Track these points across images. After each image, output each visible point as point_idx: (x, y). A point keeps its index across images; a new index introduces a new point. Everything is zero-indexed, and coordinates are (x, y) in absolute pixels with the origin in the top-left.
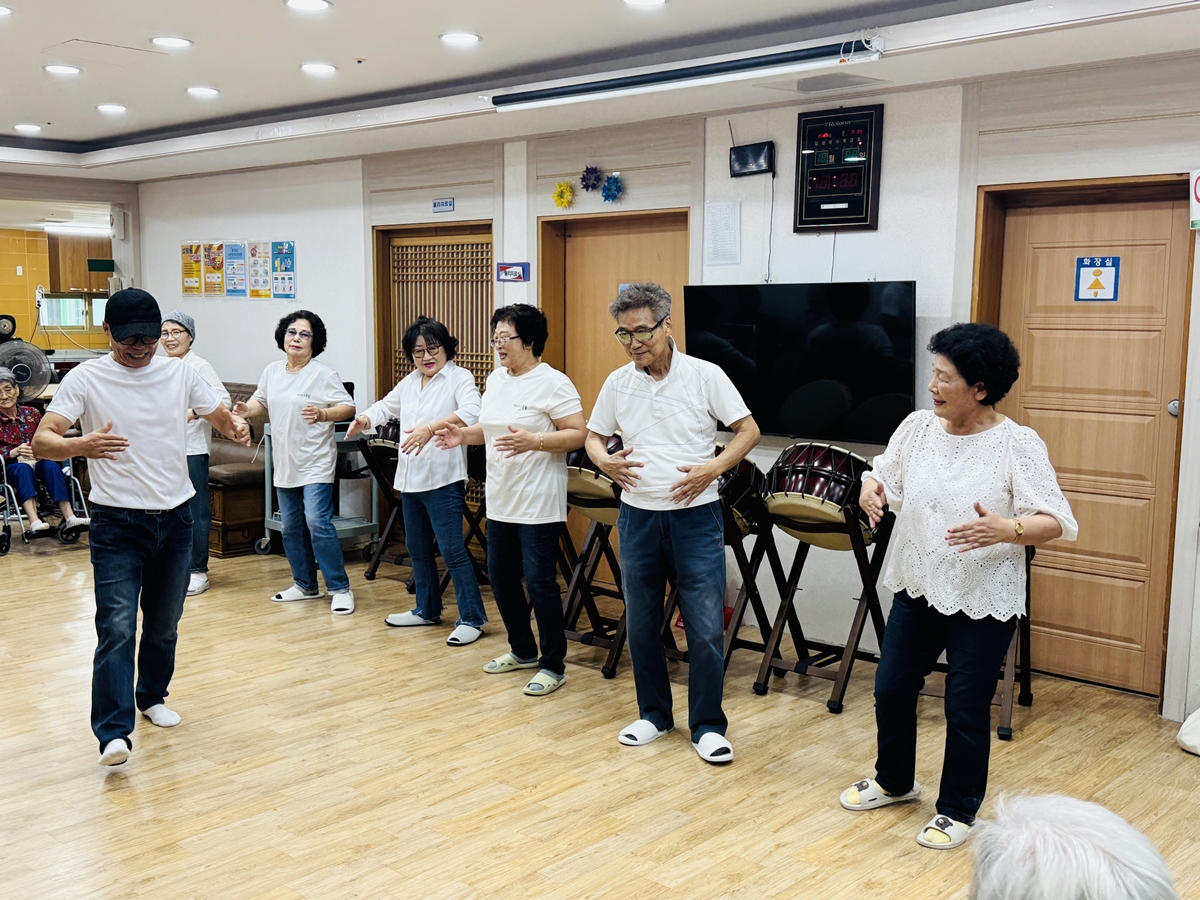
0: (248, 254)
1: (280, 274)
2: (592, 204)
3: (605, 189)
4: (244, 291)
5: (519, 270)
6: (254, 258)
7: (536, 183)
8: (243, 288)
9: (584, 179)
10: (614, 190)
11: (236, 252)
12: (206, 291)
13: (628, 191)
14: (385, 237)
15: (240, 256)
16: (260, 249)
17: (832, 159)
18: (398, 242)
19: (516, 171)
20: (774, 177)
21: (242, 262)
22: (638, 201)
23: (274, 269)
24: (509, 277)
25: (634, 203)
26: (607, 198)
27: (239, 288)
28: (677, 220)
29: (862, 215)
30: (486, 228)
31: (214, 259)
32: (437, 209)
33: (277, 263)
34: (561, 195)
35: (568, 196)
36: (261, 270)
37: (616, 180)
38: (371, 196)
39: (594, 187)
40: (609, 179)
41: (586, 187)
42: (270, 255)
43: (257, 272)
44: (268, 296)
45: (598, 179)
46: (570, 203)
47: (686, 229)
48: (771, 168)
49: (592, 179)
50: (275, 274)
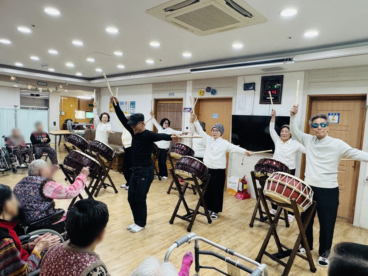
0: (125, 104)
1: (132, 108)
2: (208, 95)
3: (212, 92)
5: (189, 109)
7: (194, 90)
9: (206, 90)
10: (214, 92)
13: (217, 93)
14: (157, 101)
15: (123, 104)
16: (127, 103)
17: (270, 87)
18: (159, 102)
19: (189, 87)
20: (255, 91)
22: (220, 95)
23: (130, 107)
24: (186, 111)
25: (219, 95)
26: (212, 94)
28: (230, 99)
29: (277, 100)
30: (181, 100)
32: (170, 95)
33: (131, 106)
34: (201, 93)
35: (202, 93)
36: (127, 108)
37: (215, 90)
38: (154, 92)
39: (209, 91)
40: (213, 90)
41: (207, 91)
42: (130, 104)
43: (126, 108)
44: (129, 113)
45: (210, 90)
46: (203, 95)
47: (232, 102)
48: (254, 89)
49: (208, 89)
50: (131, 109)
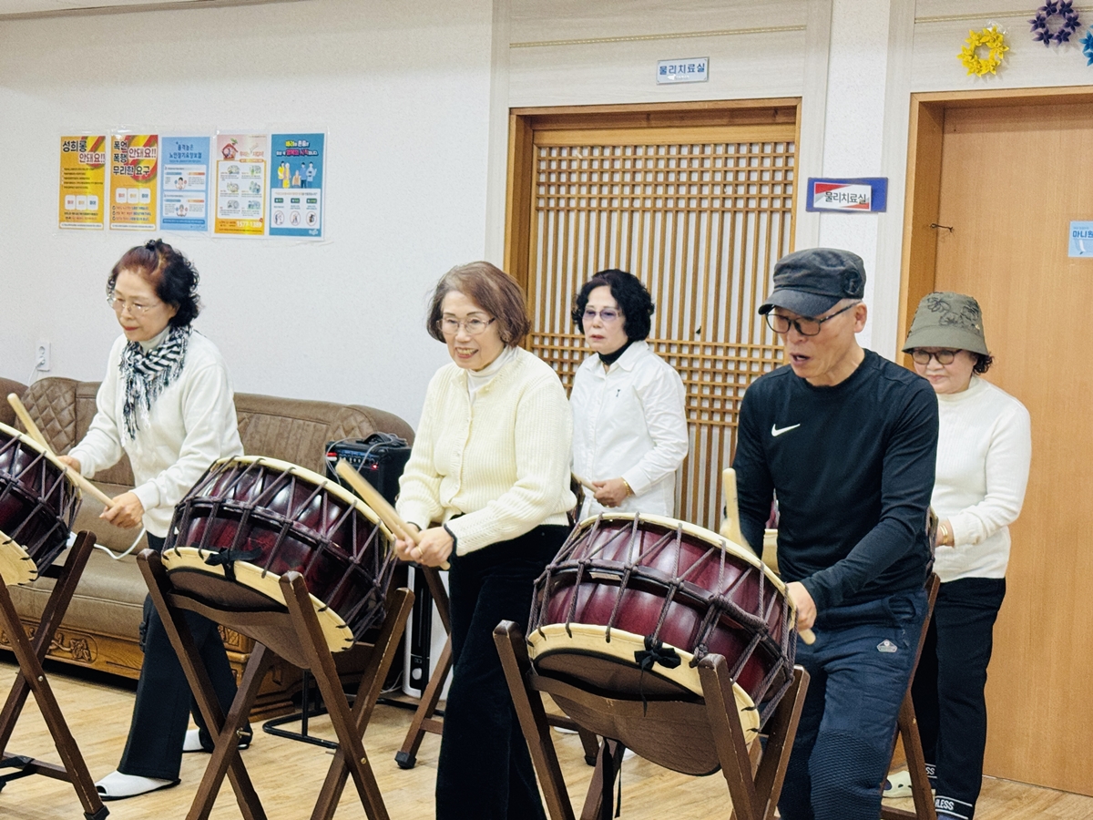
0: (215, 154)
1: (286, 192)
2: (1057, 70)
3: (1090, 40)
4: (202, 222)
5: (866, 191)
6: (229, 163)
8: (201, 215)
9: (1039, 23)
11: (187, 151)
12: (113, 219)
14: (530, 125)
15: (199, 158)
16: (246, 147)
18: (549, 137)
21: (202, 168)
23: (276, 182)
24: (835, 205)
27: (190, 215)
31: (136, 163)
32: (669, 78)
33: (283, 172)
34: (975, 53)
35: (994, 54)
36: (245, 185)
38: (506, 54)
39: (1063, 37)
41: (1046, 38)
42: (268, 157)
43: (235, 189)
44: (259, 231)
45: (1074, 23)
46: (999, 67)
49: (1057, 23)
50: (277, 193)
